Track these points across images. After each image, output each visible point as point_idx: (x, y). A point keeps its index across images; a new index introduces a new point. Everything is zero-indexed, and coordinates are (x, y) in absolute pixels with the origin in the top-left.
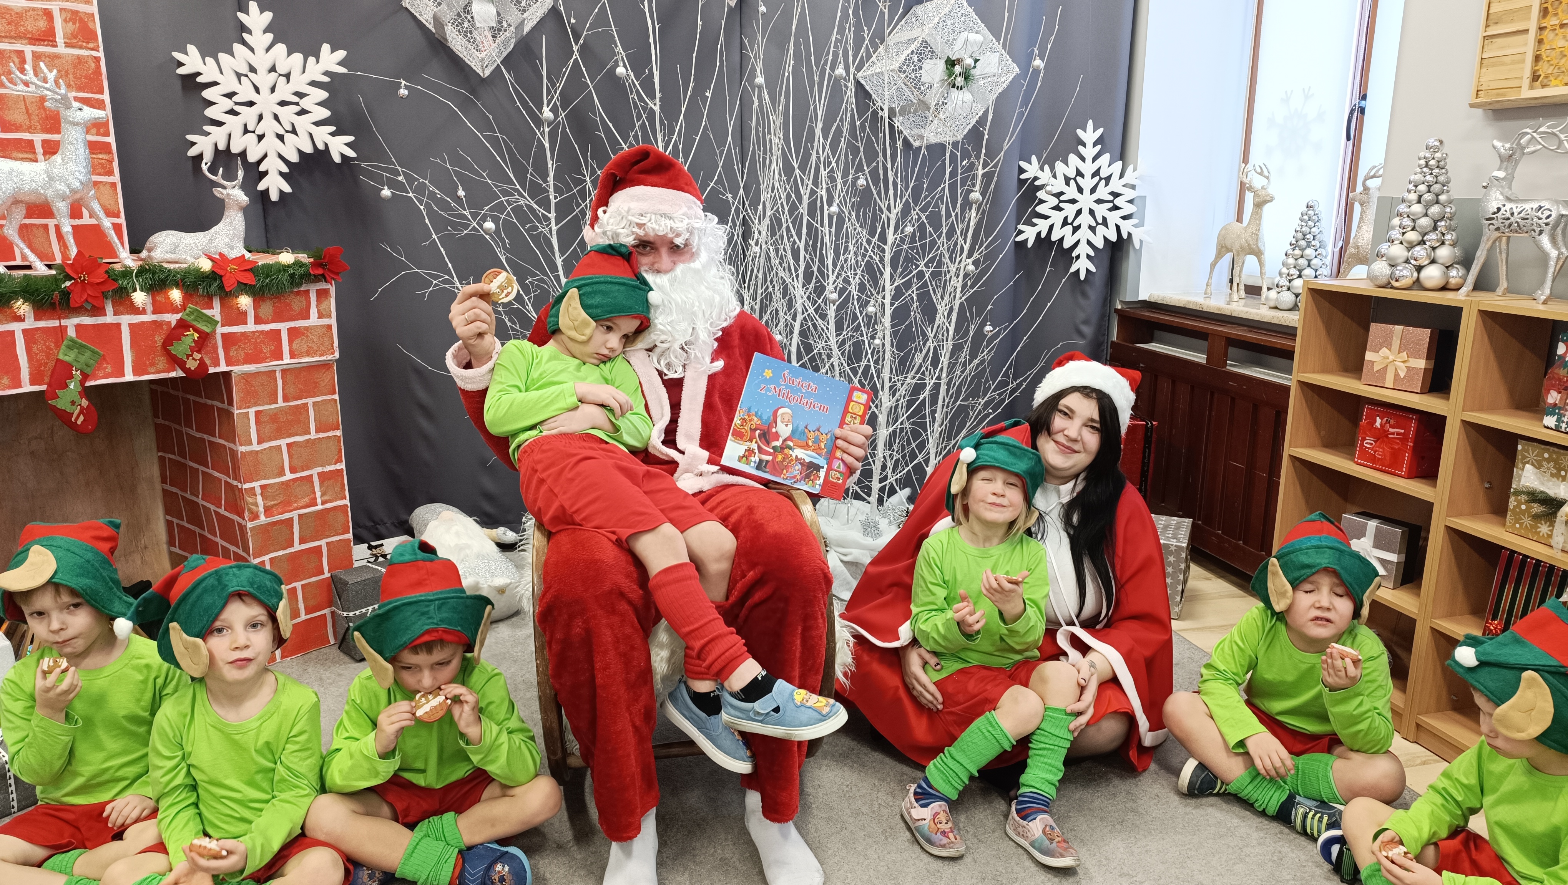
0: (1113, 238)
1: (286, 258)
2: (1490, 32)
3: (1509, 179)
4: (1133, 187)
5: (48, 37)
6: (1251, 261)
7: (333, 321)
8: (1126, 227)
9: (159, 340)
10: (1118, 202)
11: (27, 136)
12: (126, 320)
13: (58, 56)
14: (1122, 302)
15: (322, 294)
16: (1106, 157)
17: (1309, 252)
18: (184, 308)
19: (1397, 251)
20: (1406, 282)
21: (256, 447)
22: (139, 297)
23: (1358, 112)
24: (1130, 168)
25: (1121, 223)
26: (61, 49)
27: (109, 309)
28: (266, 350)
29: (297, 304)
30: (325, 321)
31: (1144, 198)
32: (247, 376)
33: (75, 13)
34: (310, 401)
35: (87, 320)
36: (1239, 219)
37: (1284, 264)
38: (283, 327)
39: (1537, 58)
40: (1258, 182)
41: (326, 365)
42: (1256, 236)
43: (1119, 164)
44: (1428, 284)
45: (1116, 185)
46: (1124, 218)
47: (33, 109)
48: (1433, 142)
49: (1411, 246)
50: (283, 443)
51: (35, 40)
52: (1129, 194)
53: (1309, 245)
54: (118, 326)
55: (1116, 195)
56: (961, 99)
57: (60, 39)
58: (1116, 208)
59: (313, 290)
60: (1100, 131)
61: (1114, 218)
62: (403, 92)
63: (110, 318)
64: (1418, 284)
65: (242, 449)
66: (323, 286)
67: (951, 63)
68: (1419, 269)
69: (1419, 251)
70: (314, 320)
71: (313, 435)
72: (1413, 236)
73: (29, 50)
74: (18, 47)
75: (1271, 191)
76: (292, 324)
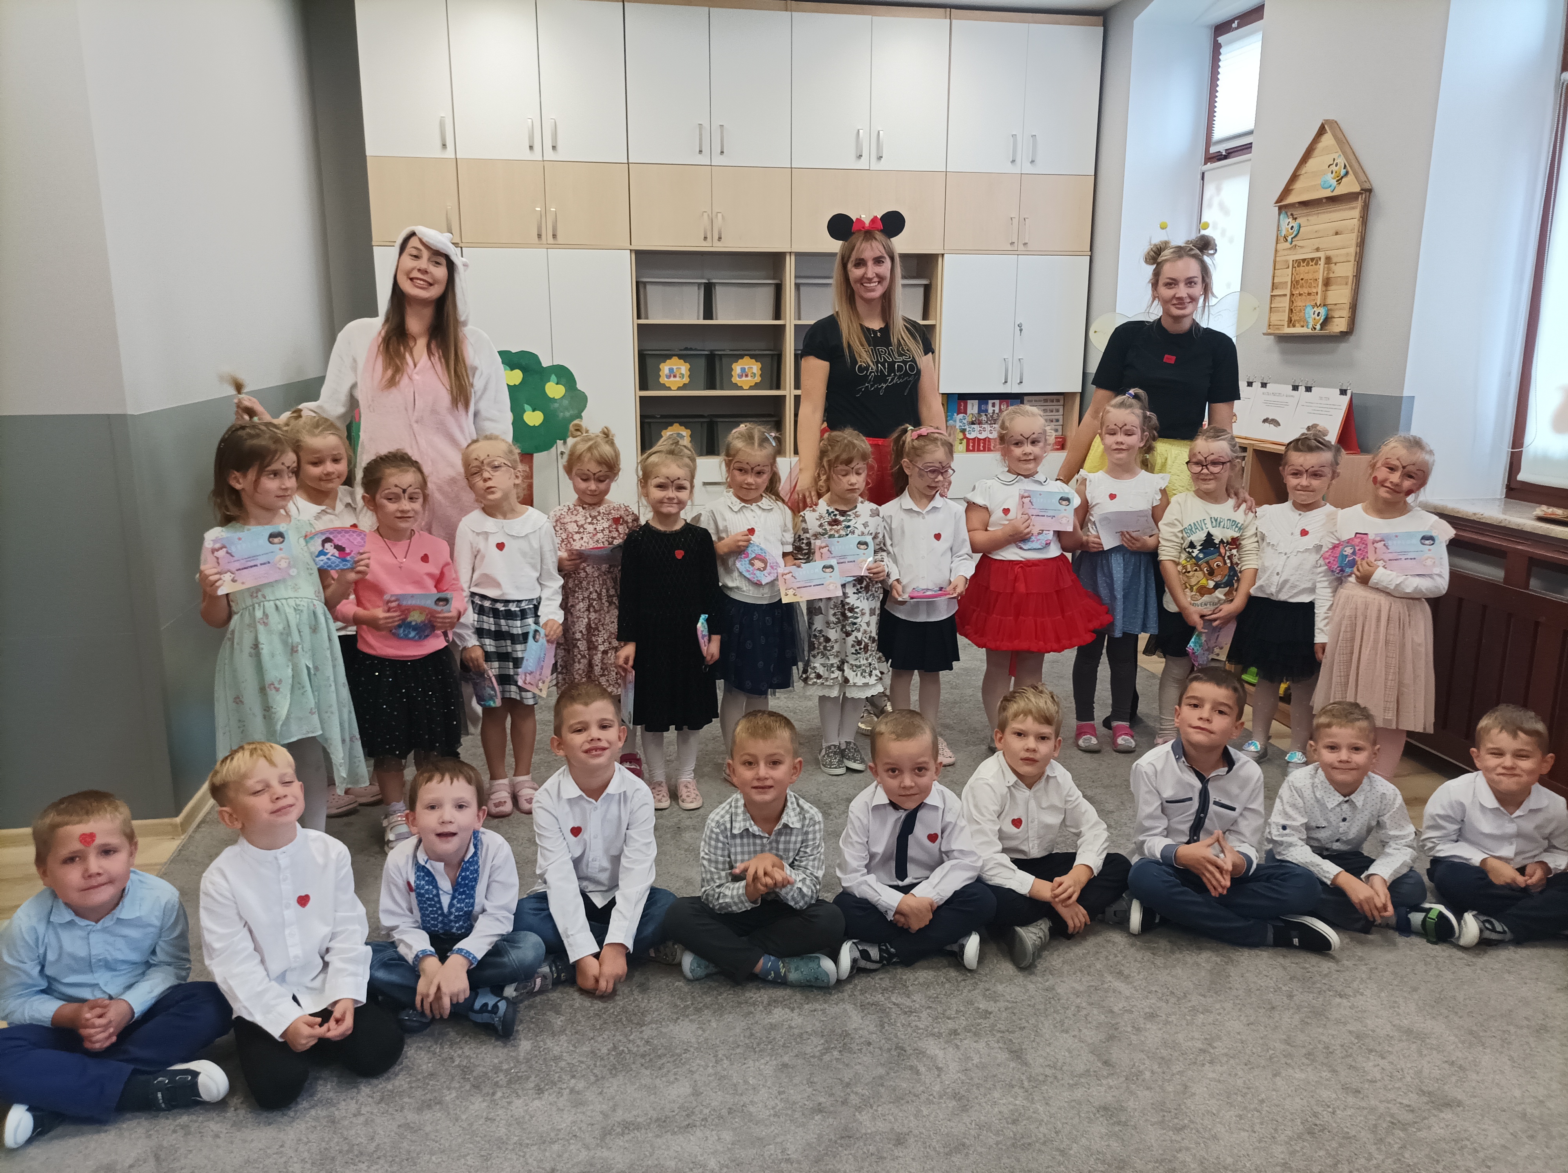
2: (1273, 293)
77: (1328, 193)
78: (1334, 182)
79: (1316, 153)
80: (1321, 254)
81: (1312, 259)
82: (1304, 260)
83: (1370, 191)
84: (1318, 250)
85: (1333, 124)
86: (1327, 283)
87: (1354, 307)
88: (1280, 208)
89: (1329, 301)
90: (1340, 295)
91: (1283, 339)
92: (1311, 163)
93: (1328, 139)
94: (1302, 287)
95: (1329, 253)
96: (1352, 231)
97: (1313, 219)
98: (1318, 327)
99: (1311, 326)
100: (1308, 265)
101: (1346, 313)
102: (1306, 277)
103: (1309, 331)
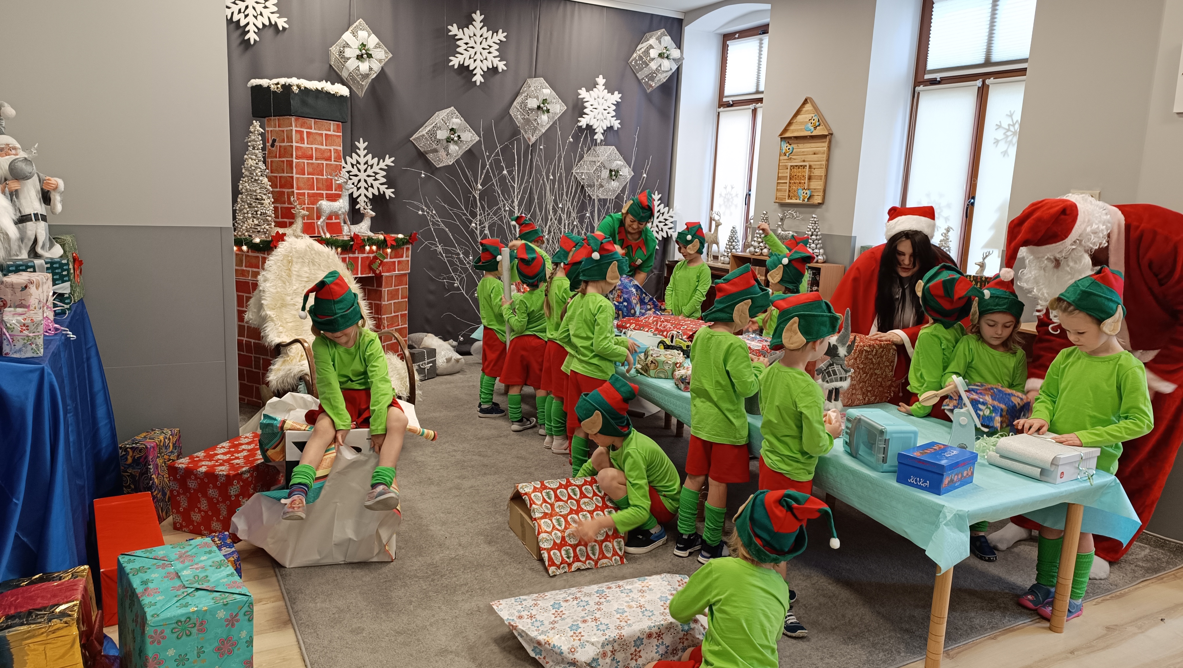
0: (665, 236)
1: (400, 236)
2: (779, 181)
3: (782, 225)
4: (672, 217)
5: (329, 159)
6: (715, 247)
7: (409, 259)
8: (670, 232)
9: (367, 263)
10: (667, 222)
11: (322, 192)
12: (361, 256)
13: (331, 165)
14: (669, 261)
15: (408, 249)
16: (662, 205)
17: (734, 243)
18: (376, 252)
19: (756, 244)
20: (759, 253)
21: (386, 303)
22: (367, 248)
23: (748, 195)
24: (671, 210)
25: (668, 230)
26: (333, 162)
27: (357, 252)
28: (392, 268)
29: (400, 251)
30: (407, 259)
31: (676, 221)
32: (387, 276)
33: (337, 150)
34: (400, 287)
35: (351, 255)
36: (710, 230)
37: (726, 248)
38: (396, 260)
39: (789, 191)
40: (717, 218)
41: (405, 275)
42: (716, 237)
43: (667, 208)
44: (765, 254)
45: (666, 216)
46: (669, 229)
47: (324, 183)
48: (765, 212)
49: (759, 243)
50: (392, 302)
51: (326, 160)
52: (671, 220)
53: (734, 241)
54: (358, 257)
55: (666, 220)
56: (614, 184)
57: (333, 159)
58: (666, 225)
59: (405, 247)
60: (660, 195)
61: (665, 228)
62: (423, 175)
63: (356, 255)
64: (761, 254)
65: (383, 303)
66: (408, 246)
67: (611, 171)
68: (762, 250)
69: (761, 244)
70: (404, 258)
71: (400, 300)
72: (760, 240)
73: (325, 162)
74: (322, 162)
75: (721, 221)
76: (399, 259)
77: (808, 133)
78: (812, 128)
79: (802, 112)
80: (807, 164)
81: (801, 166)
82: (796, 166)
83: (832, 134)
84: (804, 161)
85: (811, 99)
86: (810, 178)
87: (824, 191)
88: (781, 138)
89: (811, 187)
90: (817, 185)
91: (783, 205)
92: (800, 118)
93: (808, 107)
94: (796, 179)
95: (811, 163)
96: (824, 153)
97: (801, 146)
98: (806, 200)
99: (801, 199)
100: (799, 168)
101: (821, 194)
102: (798, 174)
103: (801, 202)
